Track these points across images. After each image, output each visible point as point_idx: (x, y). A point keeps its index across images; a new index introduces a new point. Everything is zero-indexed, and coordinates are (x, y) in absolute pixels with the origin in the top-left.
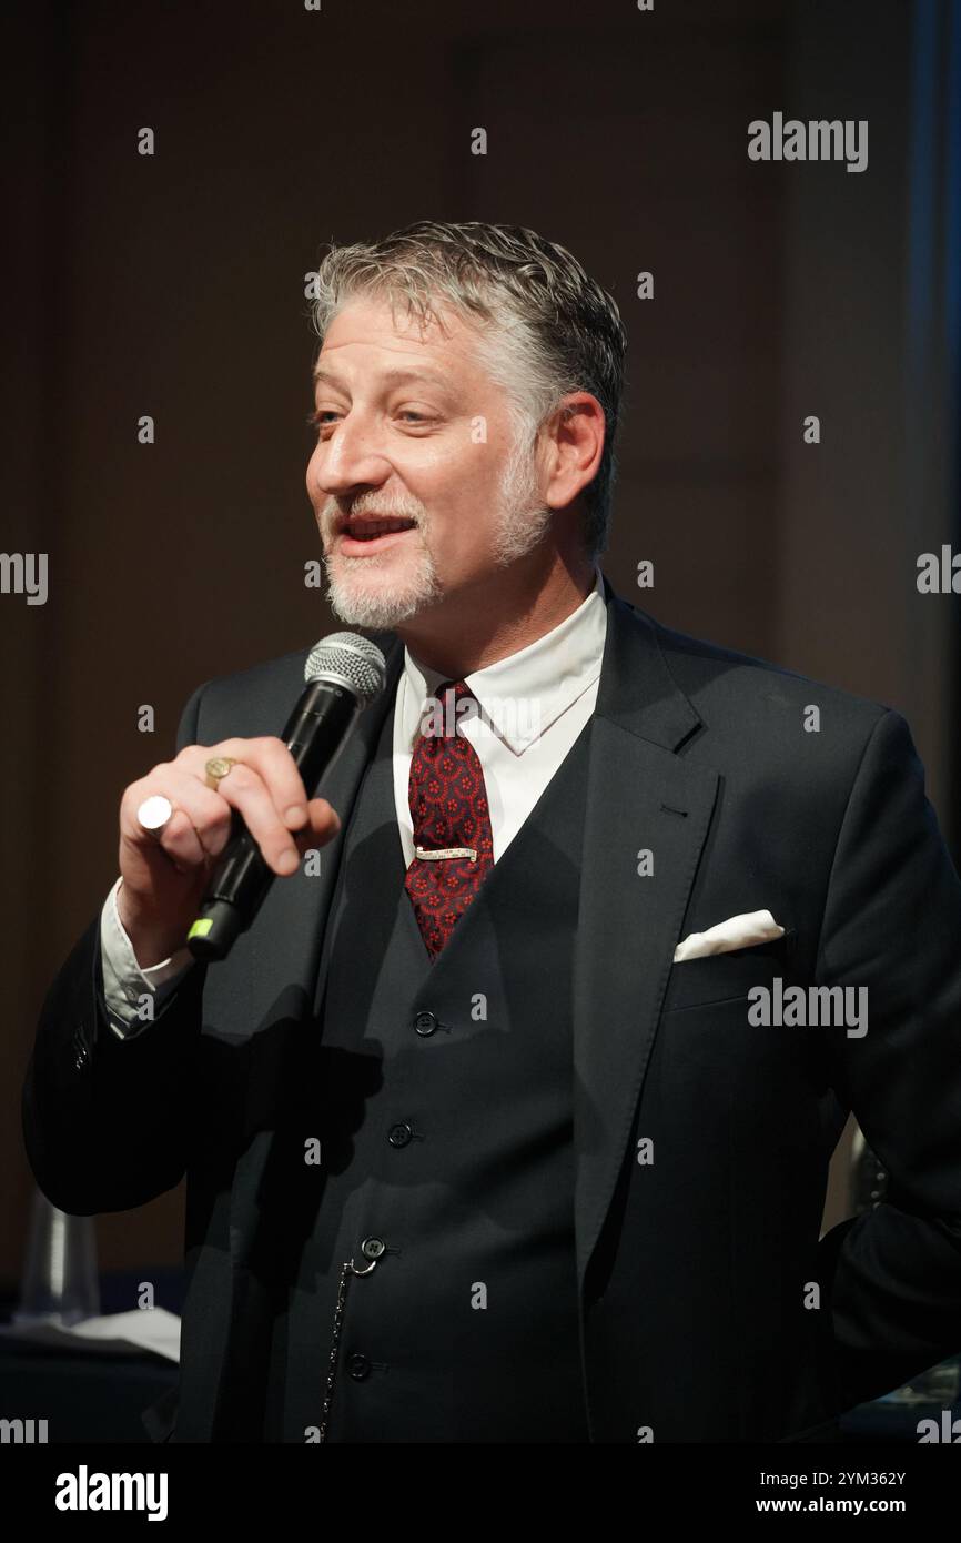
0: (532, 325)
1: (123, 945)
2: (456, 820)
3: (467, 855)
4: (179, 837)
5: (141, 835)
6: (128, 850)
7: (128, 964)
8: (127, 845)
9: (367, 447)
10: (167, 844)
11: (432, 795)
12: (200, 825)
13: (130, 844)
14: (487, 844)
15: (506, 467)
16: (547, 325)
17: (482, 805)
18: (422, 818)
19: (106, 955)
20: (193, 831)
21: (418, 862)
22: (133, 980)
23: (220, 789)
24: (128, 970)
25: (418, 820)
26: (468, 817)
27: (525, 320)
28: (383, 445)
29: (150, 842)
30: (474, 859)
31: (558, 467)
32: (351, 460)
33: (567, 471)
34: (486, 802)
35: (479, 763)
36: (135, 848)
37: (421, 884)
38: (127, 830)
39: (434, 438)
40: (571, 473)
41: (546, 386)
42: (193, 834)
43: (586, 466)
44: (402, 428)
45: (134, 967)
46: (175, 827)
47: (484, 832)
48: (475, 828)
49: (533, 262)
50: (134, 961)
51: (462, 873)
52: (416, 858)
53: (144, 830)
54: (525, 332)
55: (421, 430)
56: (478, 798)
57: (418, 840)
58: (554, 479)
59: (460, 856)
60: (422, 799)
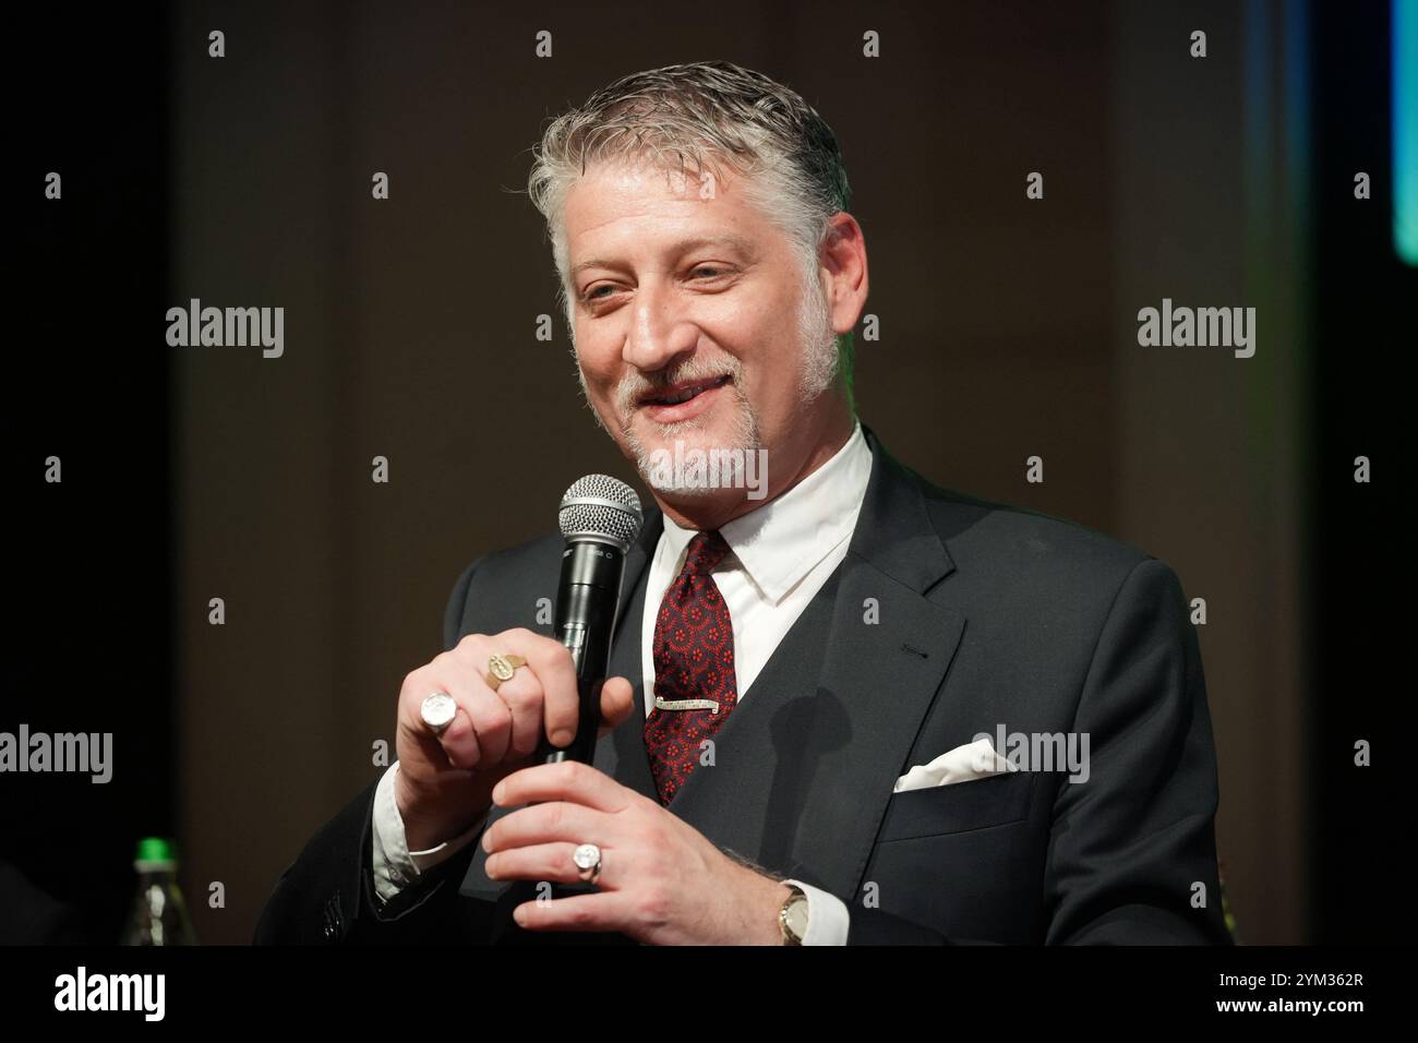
0: (794, 157)
1: (395, 825)
2: (700, 671)
3: (708, 707)
4: (459, 737)
5: (420, 727)
6: (405, 738)
7: (397, 844)
8: (405, 734)
9: (671, 314)
10: (444, 742)
11: (678, 643)
12: (480, 730)
13: (409, 733)
14: (730, 697)
15: (803, 303)
16: (804, 154)
17: (728, 657)
18: (665, 666)
19: (378, 834)
20: (472, 733)
21: (658, 712)
22: (401, 861)
23: (500, 690)
24: (396, 849)
25: (661, 668)
26: (712, 668)
27: (787, 154)
28: (685, 308)
29: (429, 738)
30: (715, 711)
31: (835, 293)
32: (663, 332)
33: (845, 295)
34: (732, 654)
35: (728, 614)
36: (413, 738)
37: (660, 735)
38: (404, 717)
39: (735, 289)
40: (848, 295)
41: (816, 214)
42: (472, 736)
43: (857, 287)
44: (696, 287)
45: (402, 848)
46: (457, 727)
47: (727, 685)
48: (719, 677)
49: (766, 94)
50: (403, 842)
51: (703, 724)
52: (656, 708)
53: (425, 725)
54: (788, 166)
55: (722, 284)
56: (724, 650)
57: (659, 690)
58: (835, 304)
59: (701, 707)
60: (666, 647)
